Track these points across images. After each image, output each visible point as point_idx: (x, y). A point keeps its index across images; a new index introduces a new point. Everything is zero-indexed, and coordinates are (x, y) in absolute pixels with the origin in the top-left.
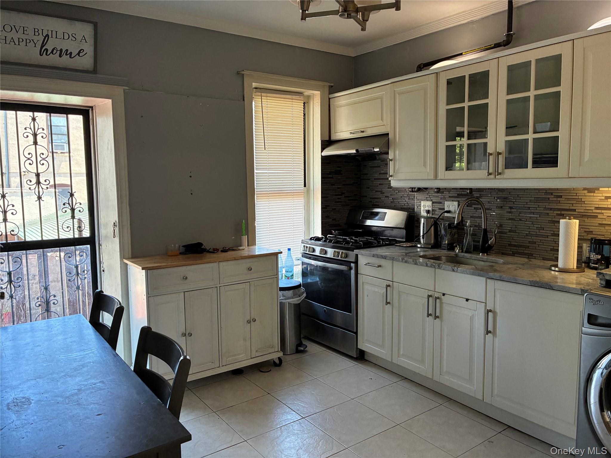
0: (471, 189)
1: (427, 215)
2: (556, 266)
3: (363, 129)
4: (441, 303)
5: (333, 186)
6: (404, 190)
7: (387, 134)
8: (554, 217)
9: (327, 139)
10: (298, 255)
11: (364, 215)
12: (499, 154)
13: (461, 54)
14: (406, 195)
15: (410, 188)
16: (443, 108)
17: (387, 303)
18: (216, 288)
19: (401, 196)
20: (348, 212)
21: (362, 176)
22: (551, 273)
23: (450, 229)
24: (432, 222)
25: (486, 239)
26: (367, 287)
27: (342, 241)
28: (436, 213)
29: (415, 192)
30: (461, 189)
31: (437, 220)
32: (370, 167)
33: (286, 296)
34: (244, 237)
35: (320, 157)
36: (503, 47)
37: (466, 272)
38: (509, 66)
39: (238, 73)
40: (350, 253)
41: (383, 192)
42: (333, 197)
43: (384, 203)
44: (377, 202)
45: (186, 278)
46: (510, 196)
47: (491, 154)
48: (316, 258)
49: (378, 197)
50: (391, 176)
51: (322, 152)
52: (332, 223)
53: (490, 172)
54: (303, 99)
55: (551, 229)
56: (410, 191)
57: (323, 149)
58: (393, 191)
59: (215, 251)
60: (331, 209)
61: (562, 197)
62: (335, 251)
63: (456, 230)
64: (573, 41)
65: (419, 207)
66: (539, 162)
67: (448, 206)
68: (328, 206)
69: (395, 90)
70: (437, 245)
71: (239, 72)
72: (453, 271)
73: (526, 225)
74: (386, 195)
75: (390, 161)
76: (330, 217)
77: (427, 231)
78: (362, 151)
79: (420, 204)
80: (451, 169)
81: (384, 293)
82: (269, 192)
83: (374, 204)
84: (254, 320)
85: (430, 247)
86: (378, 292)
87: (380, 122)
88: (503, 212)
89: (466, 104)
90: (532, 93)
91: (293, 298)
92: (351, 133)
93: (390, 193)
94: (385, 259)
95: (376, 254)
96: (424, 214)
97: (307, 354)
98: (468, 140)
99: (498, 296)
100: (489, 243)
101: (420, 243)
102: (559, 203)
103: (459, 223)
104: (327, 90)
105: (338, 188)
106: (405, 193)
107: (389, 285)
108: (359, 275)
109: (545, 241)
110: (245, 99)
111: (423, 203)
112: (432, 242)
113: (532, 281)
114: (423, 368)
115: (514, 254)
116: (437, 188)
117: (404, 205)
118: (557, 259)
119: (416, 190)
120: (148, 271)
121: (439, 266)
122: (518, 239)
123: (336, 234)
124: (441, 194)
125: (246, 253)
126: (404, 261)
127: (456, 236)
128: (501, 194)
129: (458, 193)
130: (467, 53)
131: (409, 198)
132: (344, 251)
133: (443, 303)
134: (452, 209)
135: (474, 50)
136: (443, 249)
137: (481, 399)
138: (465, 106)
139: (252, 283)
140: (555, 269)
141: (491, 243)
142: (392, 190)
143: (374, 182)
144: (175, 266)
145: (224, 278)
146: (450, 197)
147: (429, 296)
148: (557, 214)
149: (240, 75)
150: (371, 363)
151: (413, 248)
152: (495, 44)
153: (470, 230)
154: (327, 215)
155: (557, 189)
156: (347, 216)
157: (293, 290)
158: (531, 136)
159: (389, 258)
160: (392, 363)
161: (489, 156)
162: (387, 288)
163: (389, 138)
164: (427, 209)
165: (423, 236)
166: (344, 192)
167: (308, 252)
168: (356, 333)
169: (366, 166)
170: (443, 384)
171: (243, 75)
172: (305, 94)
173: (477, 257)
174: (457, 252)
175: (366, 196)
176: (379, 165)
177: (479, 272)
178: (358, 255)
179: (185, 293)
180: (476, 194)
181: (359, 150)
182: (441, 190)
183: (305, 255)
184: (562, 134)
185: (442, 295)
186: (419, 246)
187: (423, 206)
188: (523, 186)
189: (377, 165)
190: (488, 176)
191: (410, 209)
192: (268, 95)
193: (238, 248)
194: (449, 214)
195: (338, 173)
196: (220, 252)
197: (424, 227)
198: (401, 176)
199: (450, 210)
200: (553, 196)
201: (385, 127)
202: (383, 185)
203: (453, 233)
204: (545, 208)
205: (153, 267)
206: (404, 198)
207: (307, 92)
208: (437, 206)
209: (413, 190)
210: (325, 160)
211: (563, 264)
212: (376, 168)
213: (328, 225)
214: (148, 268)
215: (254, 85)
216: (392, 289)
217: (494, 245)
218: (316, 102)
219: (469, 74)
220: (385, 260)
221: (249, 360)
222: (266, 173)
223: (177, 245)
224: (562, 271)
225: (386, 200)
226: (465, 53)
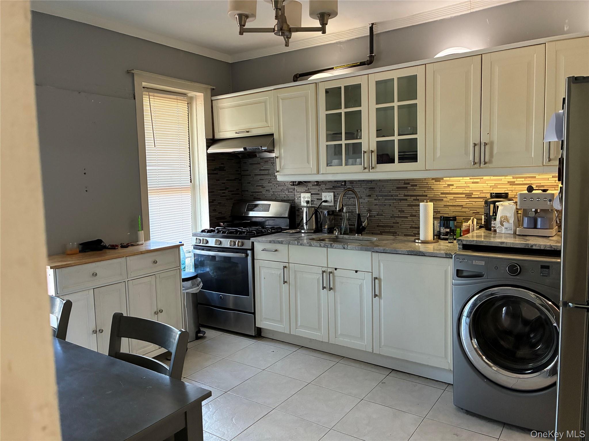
0: (345, 181)
1: (307, 205)
2: (419, 239)
3: (249, 129)
4: (334, 276)
5: (218, 182)
6: (284, 184)
7: (273, 135)
8: (411, 202)
9: (211, 137)
10: (190, 248)
11: (249, 208)
12: (372, 152)
13: (332, 68)
14: (286, 189)
15: (291, 182)
16: (323, 113)
17: (285, 282)
18: (124, 282)
19: (281, 190)
20: (232, 206)
21: (243, 172)
22: (415, 245)
23: (329, 216)
24: (313, 211)
25: (360, 222)
26: (263, 271)
27: (234, 232)
28: (315, 203)
29: (296, 185)
30: (335, 181)
31: (317, 209)
32: (250, 164)
33: (185, 286)
34: (141, 232)
35: (206, 154)
36: (367, 65)
37: (355, 248)
38: (376, 82)
39: (128, 72)
40: (246, 241)
41: (264, 186)
42: (219, 192)
43: (266, 196)
44: (258, 195)
45: (96, 275)
46: (376, 186)
47: (365, 152)
48: (210, 248)
49: (260, 191)
50: (278, 172)
51: (207, 149)
52: (219, 216)
53: (365, 167)
54: (186, 100)
55: (410, 212)
56: (291, 185)
57: (208, 147)
58: (274, 186)
59: (113, 247)
60: (217, 203)
61: (416, 186)
62: (231, 241)
63: (333, 217)
64: (425, 65)
65: (299, 199)
66: (403, 159)
67: (325, 197)
68: (215, 200)
69: (278, 95)
70: (318, 230)
71: (130, 71)
72: (344, 248)
73: (390, 209)
74: (267, 189)
75: (277, 159)
76: (217, 210)
77: (309, 219)
78: (250, 149)
79: (300, 195)
80: (331, 165)
81: (280, 274)
82: (159, 188)
83: (256, 197)
84: (161, 311)
85: (313, 231)
86: (275, 274)
87: (264, 124)
88: (371, 199)
89: (343, 111)
90: (396, 104)
91: (192, 288)
92: (236, 133)
93: (271, 187)
94: (282, 243)
95: (273, 240)
96: (303, 204)
97: (206, 340)
98: (345, 140)
99: (382, 265)
100: (363, 225)
101: (304, 229)
102: (415, 190)
103: (340, 209)
104: (209, 93)
105: (223, 183)
106: (285, 187)
107: (286, 266)
108: (255, 261)
109: (405, 221)
110: (136, 97)
111: (303, 195)
112: (314, 227)
113: (409, 251)
114: (320, 334)
115: (382, 233)
116: (317, 182)
117: (285, 197)
118: (419, 234)
119: (296, 183)
120: (57, 269)
121: (331, 246)
122: (384, 221)
123: (224, 226)
124: (318, 187)
125: (143, 248)
126: (299, 244)
127: (333, 221)
128: (370, 185)
129: (333, 185)
130: (337, 68)
131: (289, 191)
132: (240, 240)
133: (335, 276)
134: (328, 199)
135: (344, 66)
136: (324, 233)
137: (371, 352)
138: (341, 112)
139: (157, 276)
140: (418, 241)
141: (364, 226)
142: (272, 184)
143: (255, 178)
144: (84, 263)
145: (131, 272)
146: (326, 189)
147: (323, 272)
148: (413, 199)
149: (130, 74)
150: (268, 339)
151: (299, 233)
152: (361, 63)
153: (346, 215)
154: (214, 209)
155: (413, 180)
156: (231, 209)
157: (191, 281)
158: (396, 138)
159: (285, 243)
160: (290, 335)
161: (364, 154)
162: (284, 269)
163: (274, 138)
164: (306, 199)
165: (306, 223)
166: (227, 187)
167: (202, 244)
168: (254, 313)
169: (246, 163)
170: (338, 345)
171: (133, 74)
172: (188, 95)
173: (354, 237)
174: (336, 234)
175: (247, 191)
176: (258, 162)
177: (365, 248)
178: (254, 242)
179: (94, 289)
180: (349, 186)
181: (247, 148)
182: (319, 183)
183: (196, 247)
184: (420, 136)
185: (334, 270)
186: (303, 231)
187: (303, 197)
188: (384, 178)
189: (257, 162)
190: (364, 170)
191: (290, 201)
192: (156, 94)
193: (136, 244)
194: (326, 203)
195: (221, 169)
196: (120, 248)
197: (306, 215)
198: (287, 172)
199: (327, 200)
200: (410, 185)
201: (270, 128)
202: (263, 180)
203: (331, 219)
204: (405, 196)
205: (62, 265)
206: (284, 191)
207: (191, 94)
208: (316, 197)
209: (293, 183)
210: (211, 158)
211: (424, 237)
212: (256, 165)
213: (216, 218)
214: (57, 266)
215: (144, 84)
216: (288, 269)
217: (367, 226)
218: (199, 103)
219: (345, 85)
220: (282, 245)
221: (157, 351)
222: (156, 169)
223: (76, 243)
224: (423, 242)
225: (268, 194)
226: (336, 68)
